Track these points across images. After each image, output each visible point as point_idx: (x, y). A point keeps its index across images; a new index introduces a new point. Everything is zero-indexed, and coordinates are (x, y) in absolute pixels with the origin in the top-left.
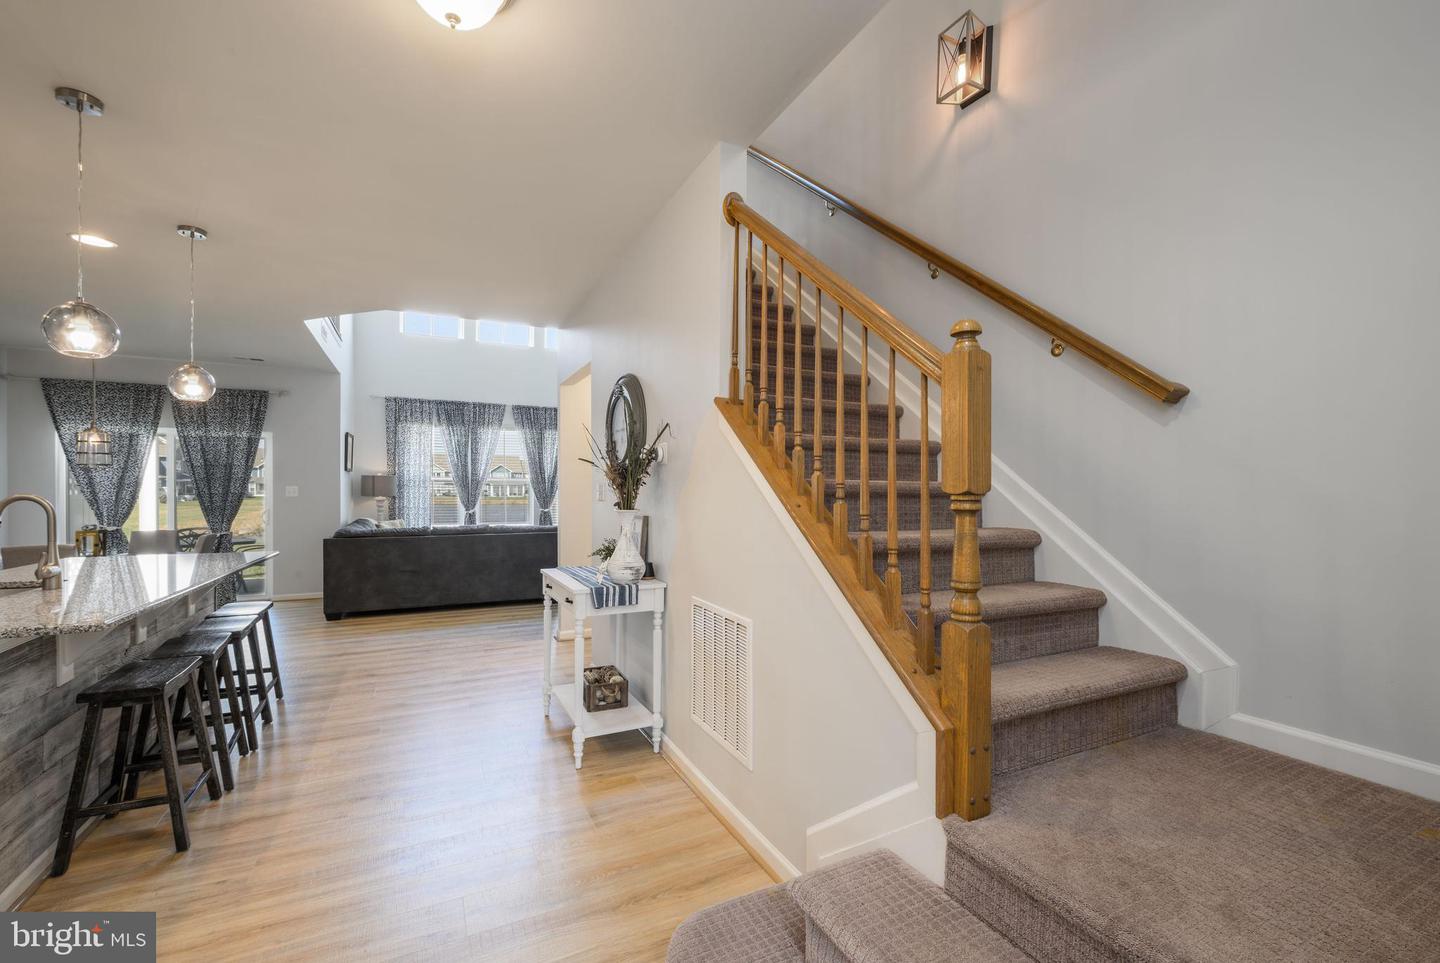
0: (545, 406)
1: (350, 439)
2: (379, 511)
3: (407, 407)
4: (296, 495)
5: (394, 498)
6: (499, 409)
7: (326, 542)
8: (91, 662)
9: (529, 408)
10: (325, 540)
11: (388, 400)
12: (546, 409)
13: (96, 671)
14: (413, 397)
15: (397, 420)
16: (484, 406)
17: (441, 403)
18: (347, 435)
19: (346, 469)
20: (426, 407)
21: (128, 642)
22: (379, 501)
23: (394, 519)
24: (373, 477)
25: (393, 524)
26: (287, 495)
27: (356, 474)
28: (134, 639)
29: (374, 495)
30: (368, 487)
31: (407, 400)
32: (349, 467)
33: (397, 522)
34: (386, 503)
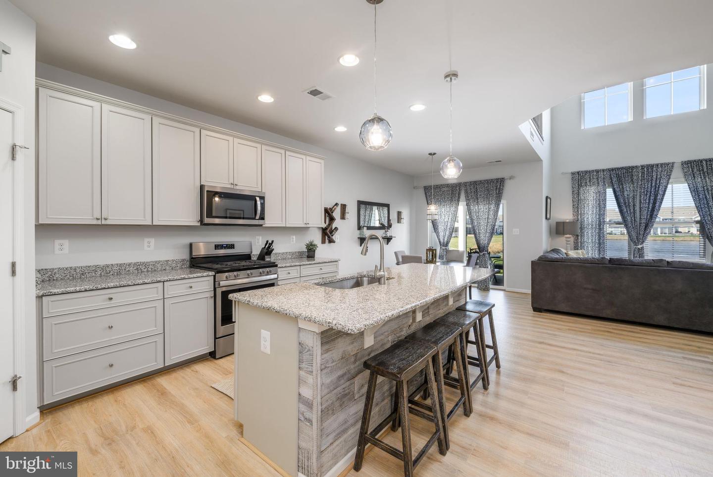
1: (549, 200)
2: (567, 244)
3: (587, 176)
4: (518, 234)
5: (578, 236)
6: (668, 168)
7: (533, 262)
8: (386, 333)
10: (532, 261)
11: (573, 174)
13: (390, 338)
15: (580, 186)
16: (652, 166)
17: (612, 170)
18: (547, 198)
19: (546, 218)
20: (601, 174)
21: (411, 321)
22: (568, 238)
23: (577, 249)
24: (564, 223)
25: (577, 253)
26: (514, 233)
27: (553, 221)
28: (414, 319)
29: (564, 234)
30: (559, 229)
31: (586, 172)
32: (548, 216)
33: (580, 251)
34: (572, 239)
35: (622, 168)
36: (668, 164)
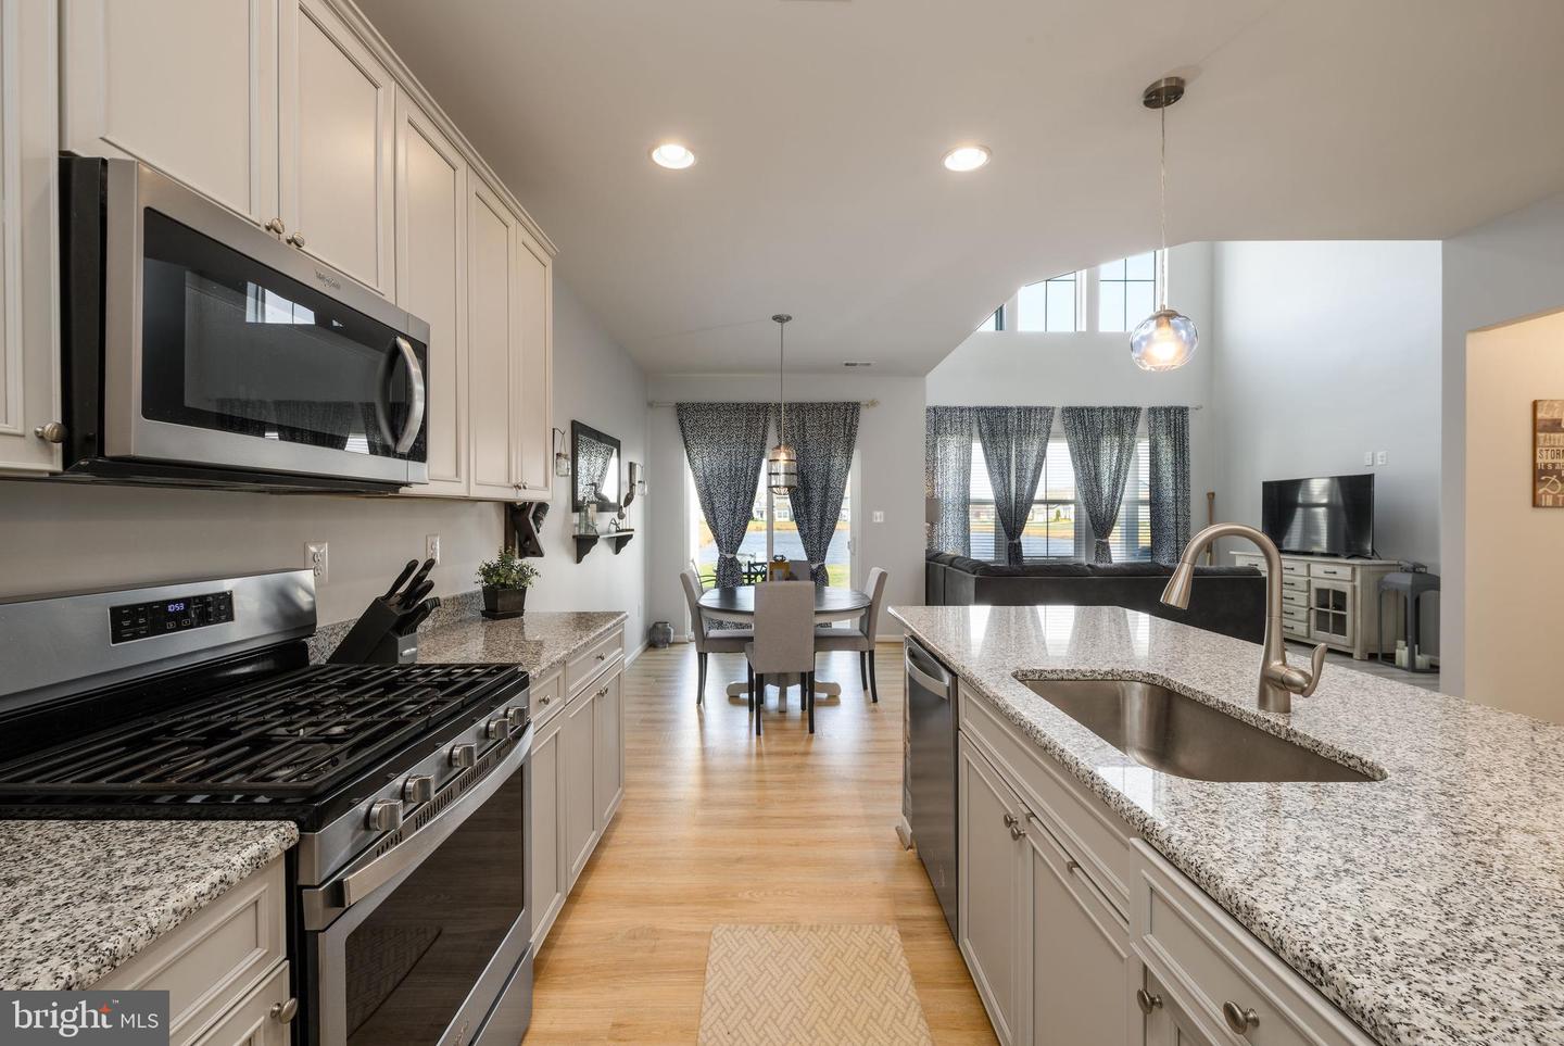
0: (1101, 405)
3: (947, 417)
6: (1047, 412)
9: (1082, 409)
11: (928, 410)
12: (1103, 409)
14: (953, 405)
15: (937, 433)
17: (982, 409)
20: (966, 416)
26: (874, 521)
31: (946, 409)
35: (994, 409)
36: (1048, 409)
